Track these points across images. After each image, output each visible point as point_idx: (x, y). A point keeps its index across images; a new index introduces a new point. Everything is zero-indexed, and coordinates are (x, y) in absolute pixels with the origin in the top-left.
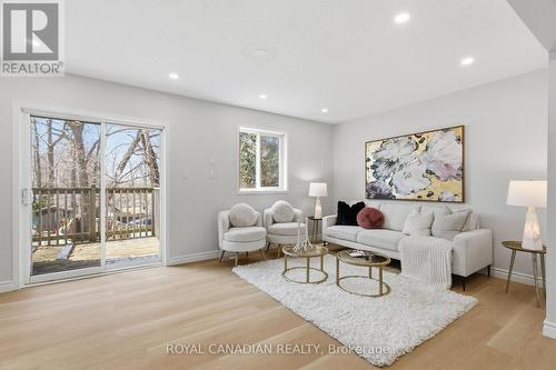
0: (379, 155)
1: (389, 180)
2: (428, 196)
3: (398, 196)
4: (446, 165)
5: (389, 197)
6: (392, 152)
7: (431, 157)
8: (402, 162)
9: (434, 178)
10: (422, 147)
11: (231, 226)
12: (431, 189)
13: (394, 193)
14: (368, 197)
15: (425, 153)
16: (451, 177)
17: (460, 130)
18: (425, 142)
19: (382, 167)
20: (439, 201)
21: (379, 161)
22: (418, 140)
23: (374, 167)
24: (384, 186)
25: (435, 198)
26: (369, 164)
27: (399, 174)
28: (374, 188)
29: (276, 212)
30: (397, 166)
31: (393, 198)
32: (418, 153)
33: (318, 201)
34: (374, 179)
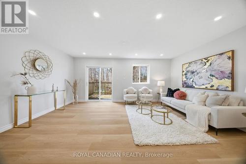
0: (188, 69)
1: (192, 79)
2: (211, 87)
3: (196, 87)
4: (222, 72)
5: (192, 87)
6: (193, 68)
7: (213, 68)
8: (198, 71)
9: (214, 79)
10: (208, 64)
11: (127, 93)
12: (212, 83)
13: (194, 85)
14: (183, 86)
15: (210, 67)
16: (224, 78)
17: (231, 53)
18: (210, 62)
19: (189, 74)
20: (217, 89)
21: (188, 72)
22: (206, 61)
23: (186, 74)
24: (190, 82)
25: (215, 88)
26: (184, 73)
27: (197, 77)
28: (185, 83)
29: (143, 90)
30: (195, 73)
31: (194, 87)
32: (206, 67)
33: (161, 88)
34: (186, 79)
